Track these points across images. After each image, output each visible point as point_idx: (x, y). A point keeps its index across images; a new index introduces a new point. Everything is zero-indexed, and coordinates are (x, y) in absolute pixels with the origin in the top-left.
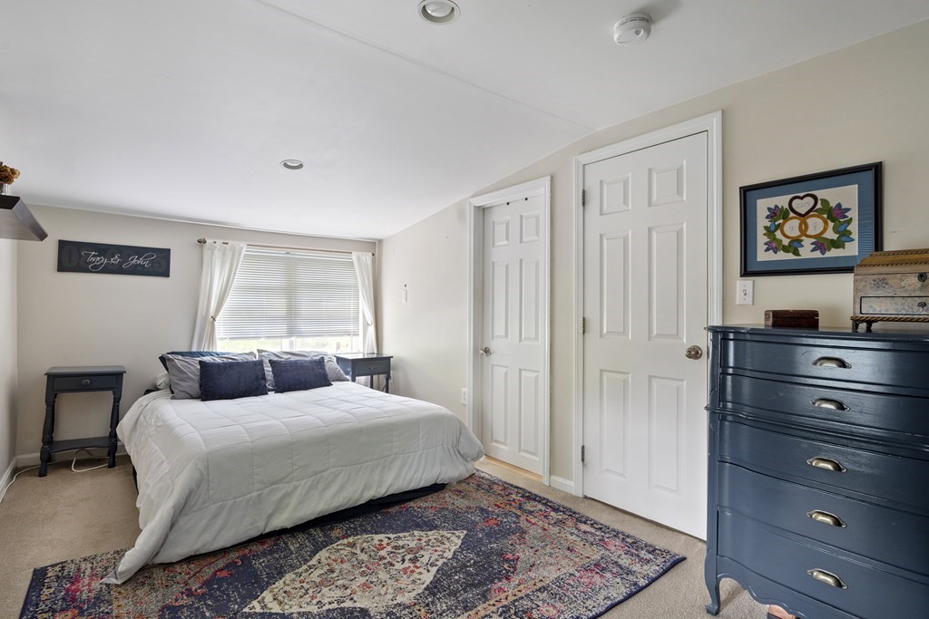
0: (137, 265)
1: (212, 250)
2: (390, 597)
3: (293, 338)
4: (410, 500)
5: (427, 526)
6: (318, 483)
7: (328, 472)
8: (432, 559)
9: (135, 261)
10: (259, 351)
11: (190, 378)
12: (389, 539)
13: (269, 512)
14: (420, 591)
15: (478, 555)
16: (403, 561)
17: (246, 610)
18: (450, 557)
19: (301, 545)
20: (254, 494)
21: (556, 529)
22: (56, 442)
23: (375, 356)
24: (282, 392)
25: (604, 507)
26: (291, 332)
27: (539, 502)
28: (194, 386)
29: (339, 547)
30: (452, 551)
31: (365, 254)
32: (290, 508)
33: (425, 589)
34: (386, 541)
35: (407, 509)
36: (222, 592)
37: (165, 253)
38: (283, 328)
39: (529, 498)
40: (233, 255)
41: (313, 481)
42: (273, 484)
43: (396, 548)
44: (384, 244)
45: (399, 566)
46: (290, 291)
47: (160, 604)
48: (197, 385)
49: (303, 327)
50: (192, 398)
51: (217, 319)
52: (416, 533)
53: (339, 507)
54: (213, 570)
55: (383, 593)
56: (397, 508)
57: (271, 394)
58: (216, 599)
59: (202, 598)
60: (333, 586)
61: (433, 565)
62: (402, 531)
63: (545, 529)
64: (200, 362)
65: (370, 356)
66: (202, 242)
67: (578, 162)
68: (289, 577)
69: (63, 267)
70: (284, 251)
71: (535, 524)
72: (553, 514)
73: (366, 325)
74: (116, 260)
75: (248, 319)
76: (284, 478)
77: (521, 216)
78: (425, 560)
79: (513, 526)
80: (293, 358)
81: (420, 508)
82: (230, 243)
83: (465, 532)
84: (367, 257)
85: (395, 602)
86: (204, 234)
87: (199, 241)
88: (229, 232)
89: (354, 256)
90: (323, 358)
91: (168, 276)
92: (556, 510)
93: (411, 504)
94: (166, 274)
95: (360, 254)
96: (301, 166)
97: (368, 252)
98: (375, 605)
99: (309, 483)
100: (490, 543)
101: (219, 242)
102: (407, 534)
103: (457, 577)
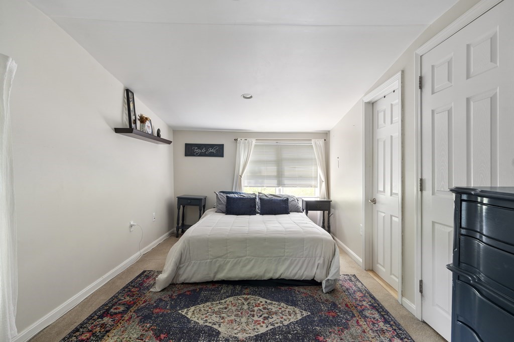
0: (211, 152)
1: (240, 143)
2: (236, 331)
3: (280, 188)
4: (297, 286)
5: (292, 302)
6: (240, 262)
7: (245, 258)
8: (275, 322)
9: (211, 150)
10: (259, 193)
11: (222, 203)
12: (266, 302)
13: (215, 270)
14: (252, 335)
15: (303, 329)
16: (261, 316)
17: (180, 312)
18: (286, 324)
19: (227, 291)
20: (209, 260)
21: (373, 335)
22: (186, 225)
23: (326, 200)
24: (263, 215)
25: (433, 334)
26: (280, 184)
27: (379, 312)
28: (224, 207)
29: (240, 298)
30: (290, 321)
31: (319, 140)
32: (225, 272)
33: (256, 336)
34: (264, 303)
35: (291, 291)
36: (180, 301)
37: (221, 147)
38: (275, 182)
39: (373, 307)
40: (249, 145)
41: (237, 261)
42: (217, 257)
43: (265, 308)
44: (331, 132)
45: (256, 318)
46: (279, 163)
47: (160, 297)
48: (225, 207)
49: (286, 182)
50: (223, 213)
51: (242, 177)
52: (282, 304)
53: (251, 278)
54: (187, 290)
55: (235, 328)
56: (286, 288)
57: (258, 215)
58: (175, 303)
59: (172, 300)
60: (219, 316)
61: (273, 325)
62: (276, 301)
63: (364, 332)
64: (227, 196)
65: (323, 200)
66: (236, 140)
67: (417, 54)
68: (209, 304)
69: (187, 154)
70: (275, 142)
71: (360, 326)
72: (381, 324)
73: (321, 182)
74: (204, 150)
75: (257, 176)
76: (222, 256)
77: (392, 105)
78: (271, 320)
79: (344, 321)
80: (274, 198)
81: (299, 292)
82: (248, 139)
83: (309, 313)
84: (321, 142)
85: (235, 336)
86: (237, 136)
87: (235, 140)
88: (247, 134)
89: (313, 142)
90: (288, 199)
91: (223, 156)
92: (386, 321)
93: (296, 288)
94: (222, 156)
95: (316, 140)
96: (251, 97)
97: (322, 139)
98: (226, 332)
99: (235, 261)
100: (318, 326)
101: (243, 139)
102: (277, 303)
103: (277, 337)
